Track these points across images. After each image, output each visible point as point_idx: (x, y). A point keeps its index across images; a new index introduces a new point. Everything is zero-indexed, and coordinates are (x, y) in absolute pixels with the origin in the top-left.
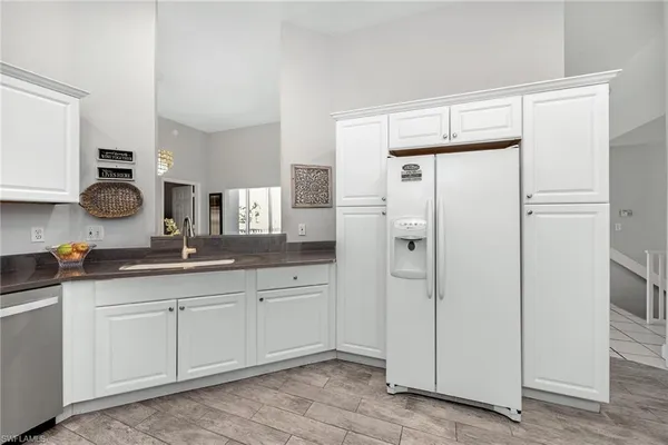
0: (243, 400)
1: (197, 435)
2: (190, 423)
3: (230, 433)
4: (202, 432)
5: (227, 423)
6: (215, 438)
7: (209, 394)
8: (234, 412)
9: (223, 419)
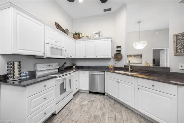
0: (129, 116)
1: (113, 112)
2: (115, 109)
3: (117, 117)
4: (114, 112)
5: (119, 115)
6: (114, 115)
7: (125, 108)
8: (123, 116)
9: (120, 114)
